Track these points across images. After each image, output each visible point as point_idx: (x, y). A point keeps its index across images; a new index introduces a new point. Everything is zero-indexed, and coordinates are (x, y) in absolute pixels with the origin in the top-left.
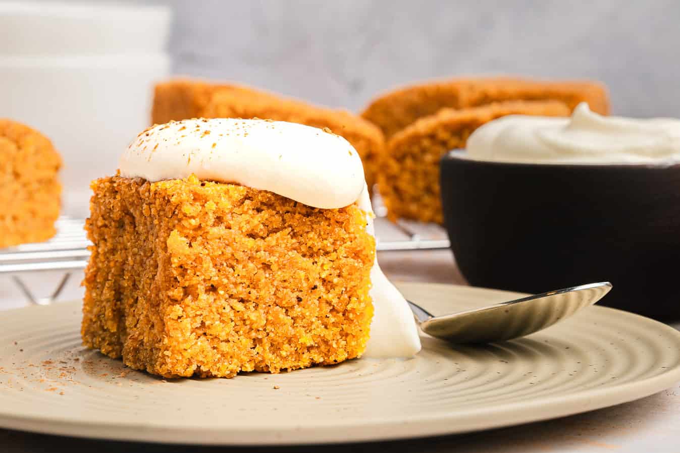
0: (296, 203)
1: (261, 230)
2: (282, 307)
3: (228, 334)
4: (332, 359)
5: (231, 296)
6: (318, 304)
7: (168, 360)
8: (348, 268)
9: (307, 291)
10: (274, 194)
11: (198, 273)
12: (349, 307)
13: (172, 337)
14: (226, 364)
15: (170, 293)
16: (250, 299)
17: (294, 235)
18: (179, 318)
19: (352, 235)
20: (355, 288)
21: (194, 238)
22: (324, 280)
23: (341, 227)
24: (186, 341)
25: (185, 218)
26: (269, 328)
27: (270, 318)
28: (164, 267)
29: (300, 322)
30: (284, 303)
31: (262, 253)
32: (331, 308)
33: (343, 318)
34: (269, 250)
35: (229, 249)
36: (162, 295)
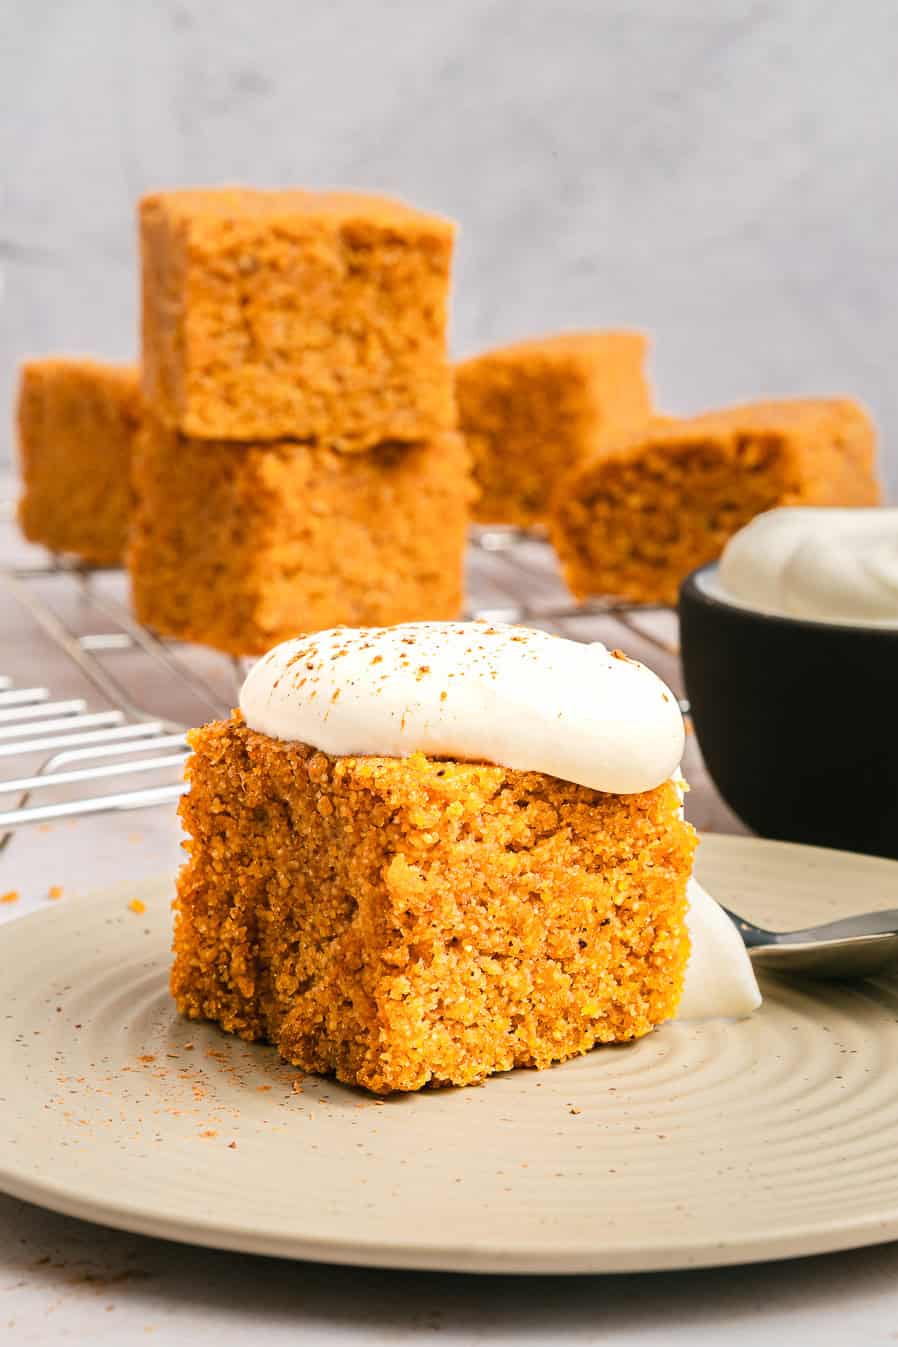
0: (578, 786)
1: (526, 836)
2: (557, 960)
3: (476, 1016)
4: (628, 1034)
5: (482, 953)
6: (610, 950)
7: (387, 1069)
8: (654, 882)
9: (595, 929)
10: (545, 776)
11: (435, 922)
12: (656, 948)
13: (394, 1031)
14: (473, 1064)
15: (387, 956)
16: (510, 954)
17: (575, 838)
18: (405, 997)
19: (661, 829)
20: (664, 914)
21: (427, 865)
22: (618, 908)
23: (644, 817)
24: (415, 1035)
25: (413, 832)
26: (537, 996)
27: (539, 981)
28: (373, 909)
29: (582, 980)
30: (560, 953)
31: (530, 875)
32: (628, 951)
33: (645, 966)
34: (540, 870)
35: (481, 876)
36: (369, 955)
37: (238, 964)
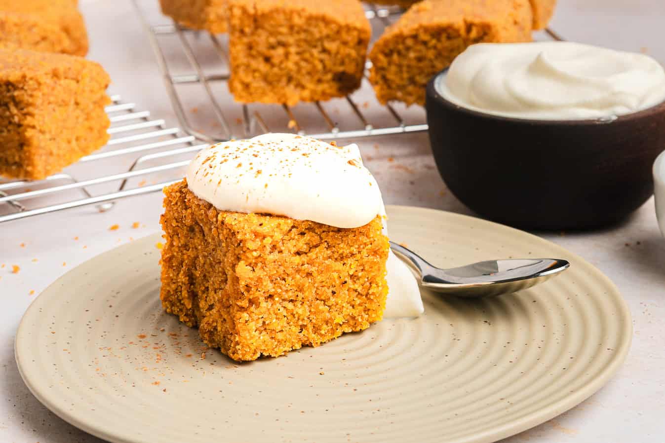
0: (329, 226)
1: (305, 248)
2: (321, 300)
3: (282, 327)
4: (358, 329)
5: (284, 300)
6: (347, 294)
7: (240, 352)
8: (369, 264)
9: (340, 286)
10: (312, 222)
11: (259, 289)
12: (370, 292)
13: (242, 336)
14: (281, 348)
15: (239, 303)
16: (297, 300)
17: (329, 247)
18: (246, 322)
19: (372, 239)
20: (374, 277)
21: (256, 265)
22: (351, 276)
23: (363, 235)
24: (252, 338)
25: (248, 251)
26: (312, 316)
27: (312, 310)
28: (233, 282)
29: (334, 308)
30: (323, 298)
31: (306, 266)
32: (357, 293)
33: (366, 299)
34: (311, 263)
35: (282, 268)
36: (232, 301)
37: (185, 294)
